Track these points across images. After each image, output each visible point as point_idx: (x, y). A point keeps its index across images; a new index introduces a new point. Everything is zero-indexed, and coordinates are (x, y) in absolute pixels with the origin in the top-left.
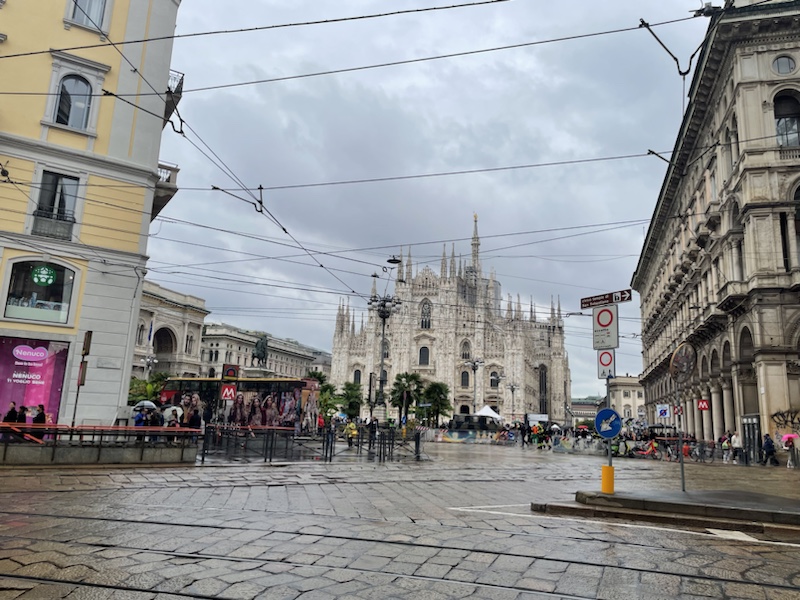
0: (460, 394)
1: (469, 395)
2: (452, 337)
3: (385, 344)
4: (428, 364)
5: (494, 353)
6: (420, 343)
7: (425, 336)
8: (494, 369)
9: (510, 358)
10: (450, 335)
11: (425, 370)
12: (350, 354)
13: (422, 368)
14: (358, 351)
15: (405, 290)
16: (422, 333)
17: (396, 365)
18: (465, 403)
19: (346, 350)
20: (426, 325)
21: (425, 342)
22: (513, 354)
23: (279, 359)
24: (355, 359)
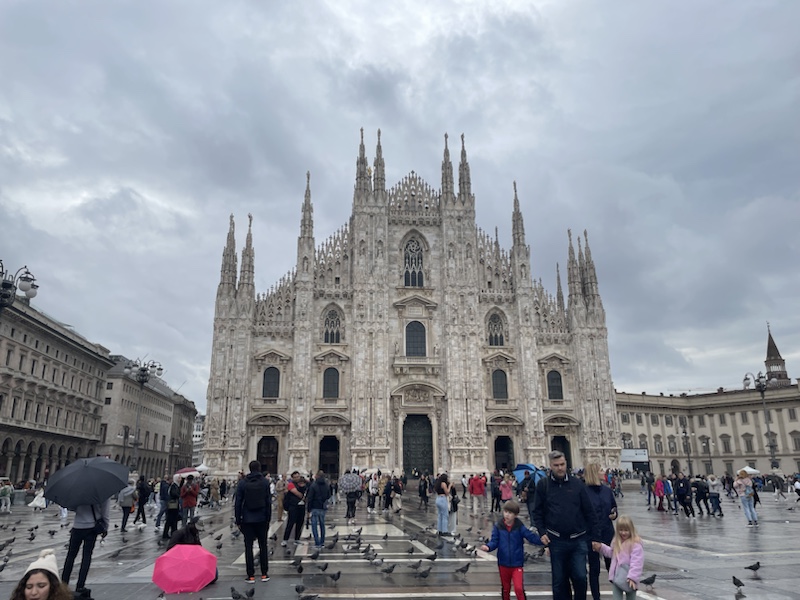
0: (495, 415)
1: (511, 414)
2: (472, 301)
3: (333, 316)
4: (424, 354)
5: (553, 335)
6: (407, 313)
7: (417, 301)
8: (555, 366)
9: (587, 343)
10: (470, 300)
11: (423, 368)
12: (254, 334)
13: (414, 362)
14: (274, 327)
15: (376, 211)
16: (410, 295)
17: (362, 355)
18: (503, 433)
19: (249, 324)
20: (414, 280)
21: (417, 313)
22: (592, 337)
23: (52, 355)
24: (265, 345)
